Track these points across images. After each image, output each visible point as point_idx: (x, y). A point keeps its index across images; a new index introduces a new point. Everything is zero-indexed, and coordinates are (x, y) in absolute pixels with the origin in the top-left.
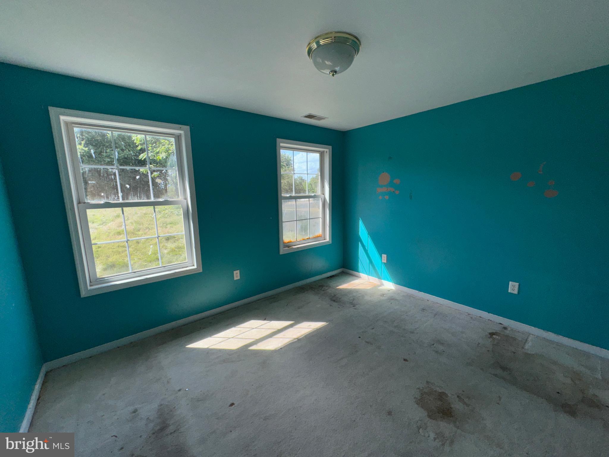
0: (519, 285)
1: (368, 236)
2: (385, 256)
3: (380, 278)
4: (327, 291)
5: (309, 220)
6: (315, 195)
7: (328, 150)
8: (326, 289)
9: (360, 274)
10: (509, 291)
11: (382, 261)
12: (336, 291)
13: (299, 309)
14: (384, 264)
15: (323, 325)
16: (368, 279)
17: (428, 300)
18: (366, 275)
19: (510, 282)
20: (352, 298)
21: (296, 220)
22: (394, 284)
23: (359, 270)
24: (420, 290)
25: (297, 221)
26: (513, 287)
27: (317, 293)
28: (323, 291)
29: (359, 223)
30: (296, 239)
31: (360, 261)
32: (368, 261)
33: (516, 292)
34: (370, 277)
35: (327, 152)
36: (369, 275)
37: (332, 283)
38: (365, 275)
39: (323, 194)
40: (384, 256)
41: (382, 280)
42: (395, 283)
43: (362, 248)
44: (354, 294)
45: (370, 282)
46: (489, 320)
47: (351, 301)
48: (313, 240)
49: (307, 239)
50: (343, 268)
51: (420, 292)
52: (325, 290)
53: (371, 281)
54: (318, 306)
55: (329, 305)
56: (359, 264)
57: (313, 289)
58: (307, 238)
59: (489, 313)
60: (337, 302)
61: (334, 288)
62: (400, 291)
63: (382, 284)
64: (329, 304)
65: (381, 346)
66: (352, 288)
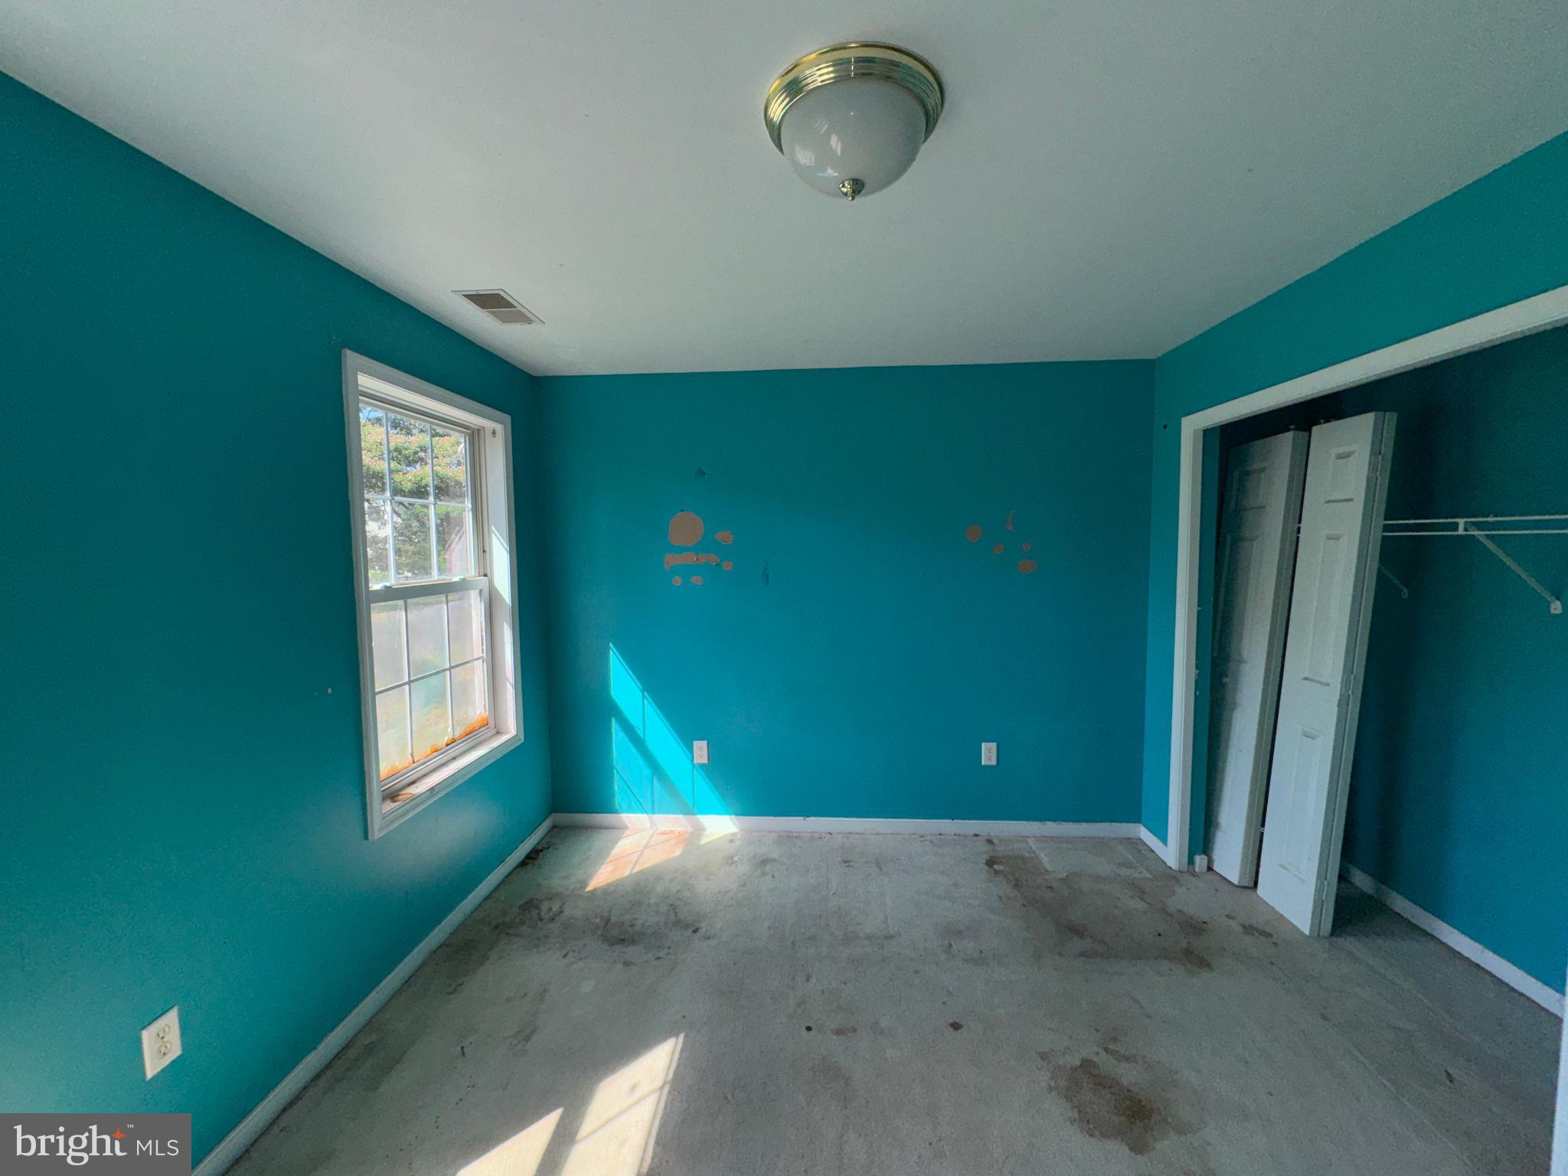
0: (998, 746)
1: (644, 697)
2: (704, 743)
3: (688, 811)
4: (565, 914)
5: (448, 672)
6: (464, 579)
7: (499, 428)
8: (555, 909)
9: (622, 815)
10: (983, 764)
11: (693, 760)
12: (597, 903)
13: (527, 1039)
14: (700, 770)
15: (673, 1053)
16: (653, 823)
17: (830, 834)
18: (645, 815)
19: (983, 744)
20: (664, 908)
21: (410, 682)
22: (733, 817)
23: (617, 807)
24: (806, 813)
25: (412, 684)
26: (988, 753)
27: (538, 939)
28: (552, 920)
29: (607, 662)
30: (410, 757)
31: (616, 776)
32: (647, 771)
33: (994, 763)
34: (658, 817)
35: (494, 433)
36: (654, 814)
37: (557, 877)
38: (640, 815)
39: (485, 575)
40: (701, 748)
41: (699, 816)
42: (737, 815)
43: (622, 734)
44: (659, 889)
45: (663, 833)
46: (955, 834)
47: (673, 918)
48: (463, 747)
49: (447, 745)
50: (554, 814)
51: (808, 819)
52: (556, 915)
53: (662, 829)
54: (587, 987)
55: (620, 966)
56: (616, 788)
57: (511, 931)
58: (446, 739)
59: (953, 820)
60: (633, 942)
61: (580, 896)
62: (757, 832)
63: (699, 830)
64: (614, 962)
65: (877, 1023)
66: (635, 871)
